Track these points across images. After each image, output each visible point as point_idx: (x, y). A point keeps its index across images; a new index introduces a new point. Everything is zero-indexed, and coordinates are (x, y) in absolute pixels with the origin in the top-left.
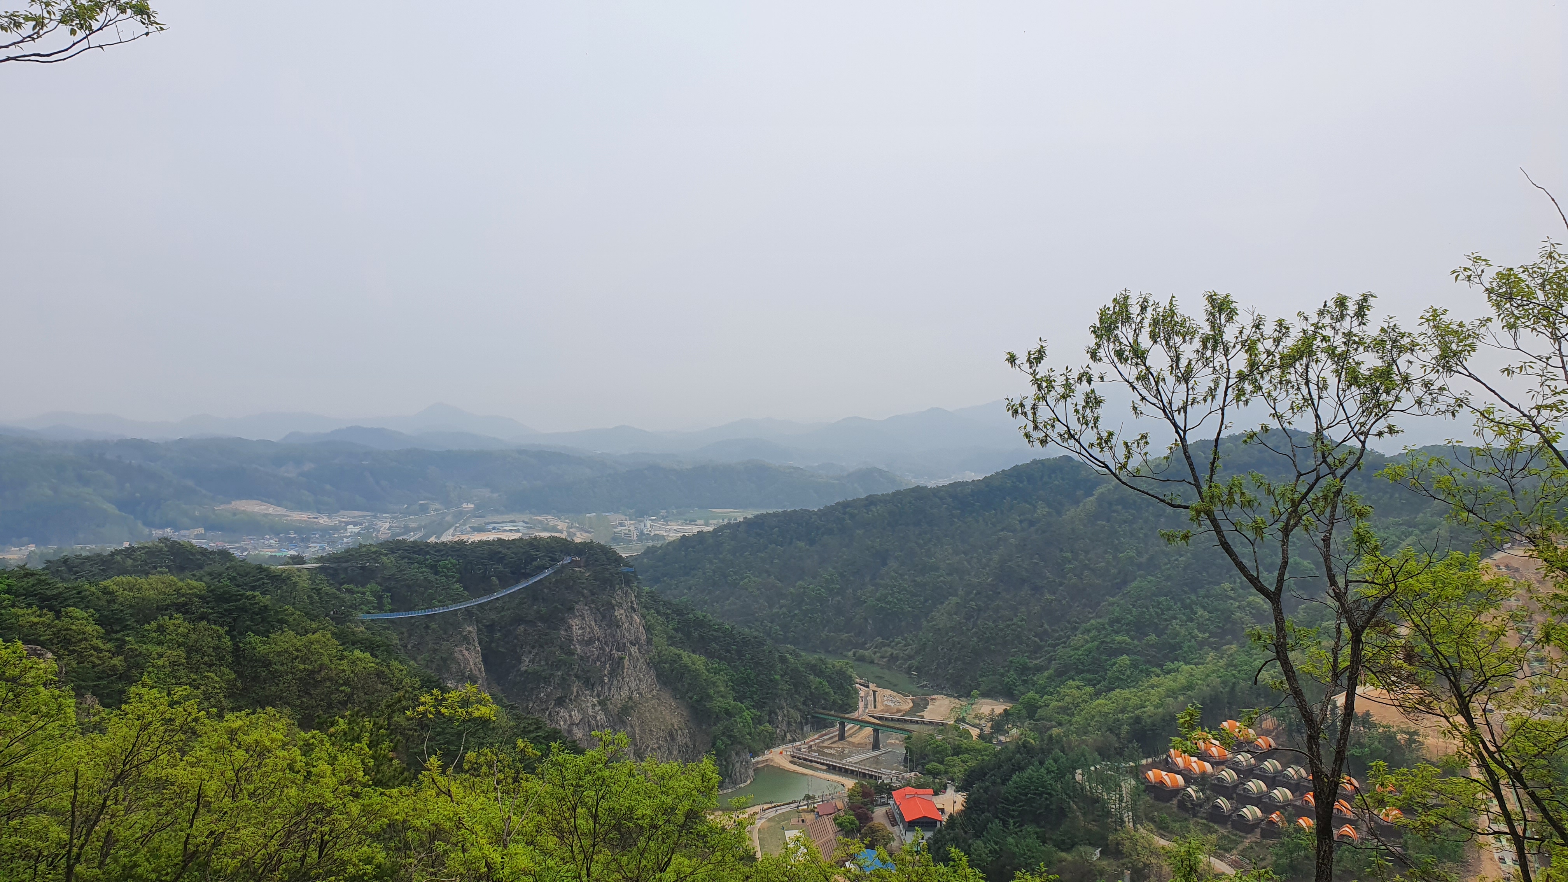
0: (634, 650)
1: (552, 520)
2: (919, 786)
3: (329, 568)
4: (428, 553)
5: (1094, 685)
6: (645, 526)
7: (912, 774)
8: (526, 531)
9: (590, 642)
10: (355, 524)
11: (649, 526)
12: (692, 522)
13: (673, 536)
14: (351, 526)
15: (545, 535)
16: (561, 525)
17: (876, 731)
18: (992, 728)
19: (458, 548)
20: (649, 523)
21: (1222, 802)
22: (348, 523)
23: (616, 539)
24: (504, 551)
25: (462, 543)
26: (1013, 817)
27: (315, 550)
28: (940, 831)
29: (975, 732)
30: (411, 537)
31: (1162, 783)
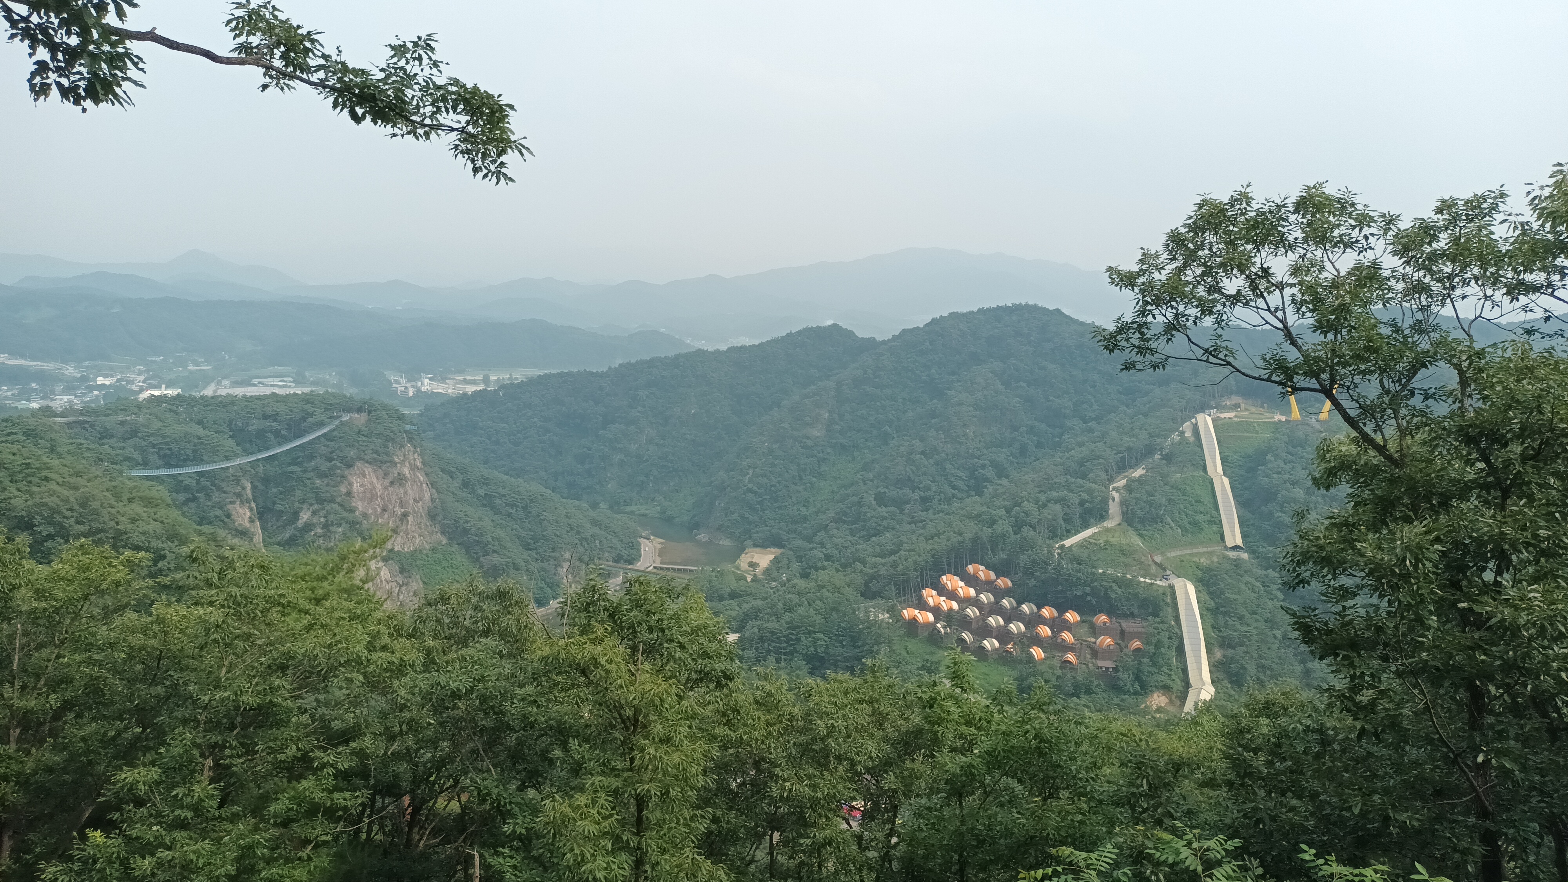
0: (418, 506)
3: (84, 422)
6: (422, 384)
9: (373, 498)
11: (428, 385)
13: (452, 394)
14: (100, 378)
18: (764, 573)
19: (226, 404)
20: (426, 381)
21: (967, 636)
23: (392, 394)
24: (279, 406)
25: (229, 397)
27: (63, 401)
31: (914, 620)
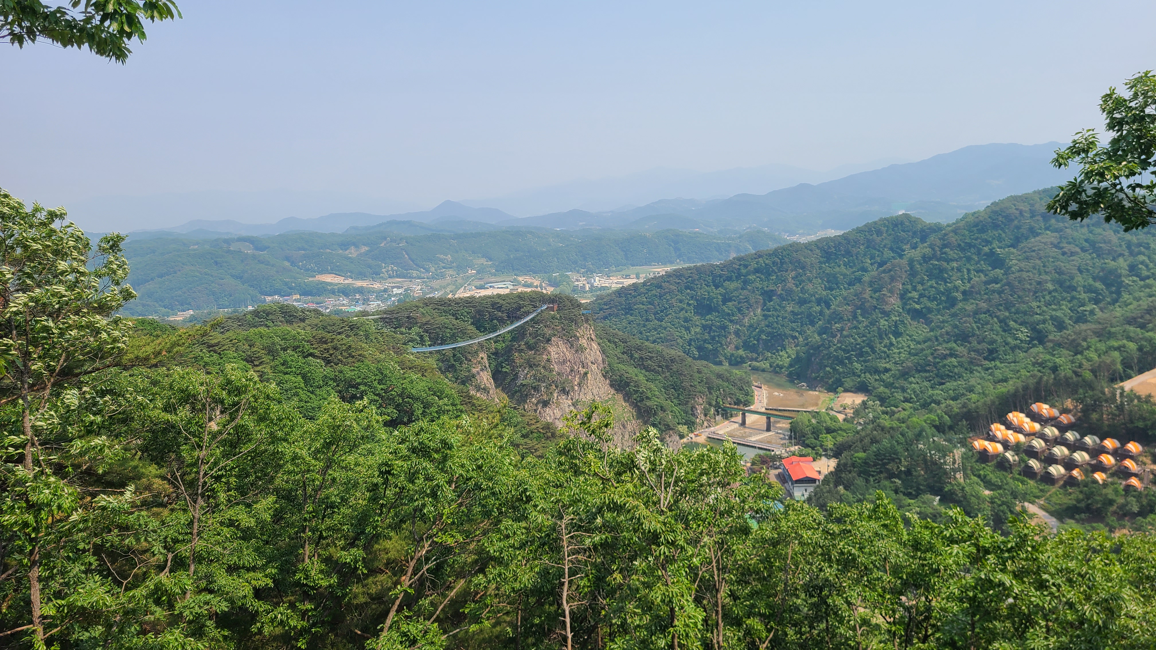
0: (594, 367)
1: (528, 279)
2: (801, 456)
3: (386, 318)
4: (450, 305)
5: (930, 381)
6: (595, 281)
7: (797, 447)
8: (512, 287)
9: (564, 362)
10: (398, 287)
11: (599, 281)
12: (627, 277)
13: (615, 287)
14: (395, 289)
15: (529, 290)
16: (536, 283)
17: (768, 418)
18: (854, 413)
19: (469, 302)
20: (597, 279)
21: (1034, 463)
22: (393, 287)
23: (575, 290)
24: (501, 302)
25: (472, 297)
26: (873, 476)
27: (374, 305)
28: (818, 486)
29: (841, 417)
30: (437, 295)
31: (985, 450)
